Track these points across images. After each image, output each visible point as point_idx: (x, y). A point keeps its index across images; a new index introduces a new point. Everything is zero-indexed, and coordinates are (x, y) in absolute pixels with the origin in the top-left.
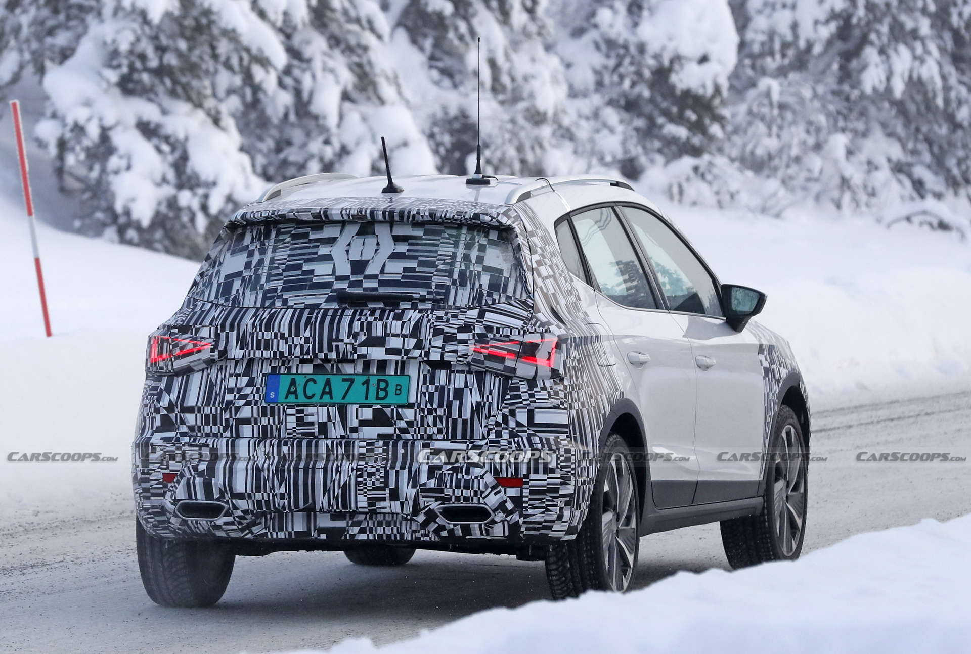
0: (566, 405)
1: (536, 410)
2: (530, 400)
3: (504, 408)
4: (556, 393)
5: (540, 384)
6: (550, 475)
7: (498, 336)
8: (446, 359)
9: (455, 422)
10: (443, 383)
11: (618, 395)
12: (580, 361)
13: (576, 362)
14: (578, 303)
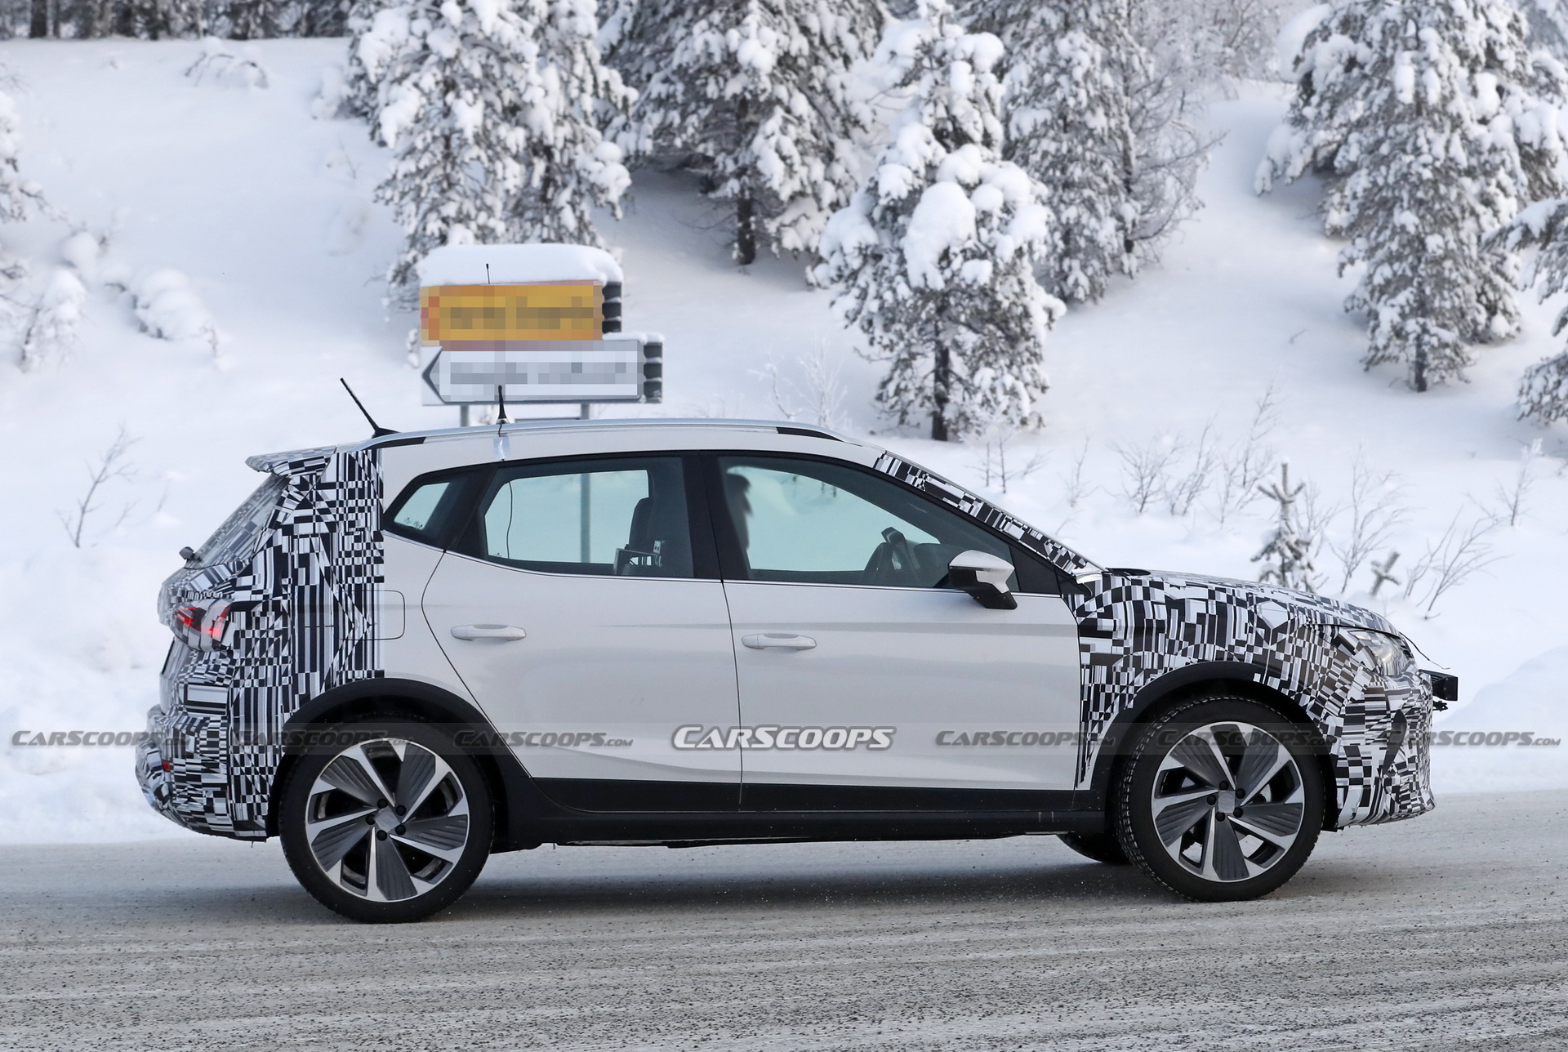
0: (226, 682)
1: (189, 686)
2: (191, 674)
4: (217, 668)
5: (206, 656)
6: (189, 760)
7: (186, 600)
11: (359, 674)
12: (284, 632)
13: (271, 634)
14: (368, 566)
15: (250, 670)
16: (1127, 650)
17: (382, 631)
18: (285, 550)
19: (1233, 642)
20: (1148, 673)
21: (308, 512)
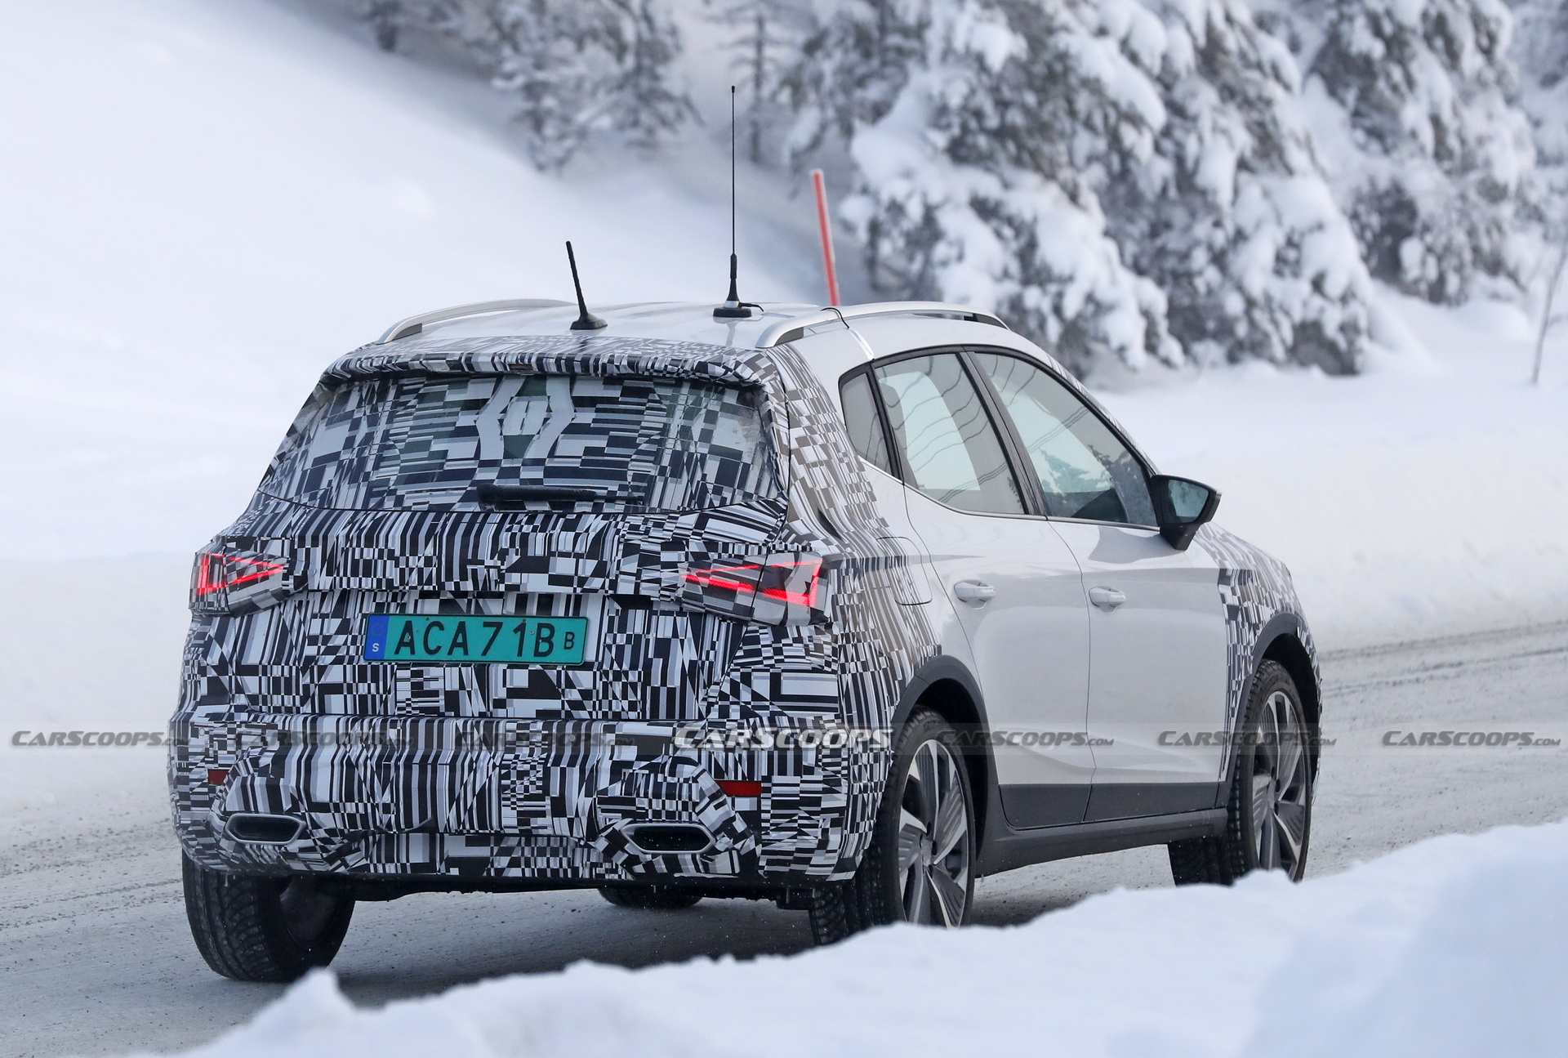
0: (835, 667)
1: (784, 675)
2: (776, 658)
3: (732, 670)
4: (819, 648)
5: (792, 631)
6: (805, 777)
7: (725, 556)
8: (643, 592)
9: (656, 691)
10: (639, 630)
12: (863, 596)
13: (856, 599)
15: (851, 650)
18: (809, 484)
21: (801, 432)
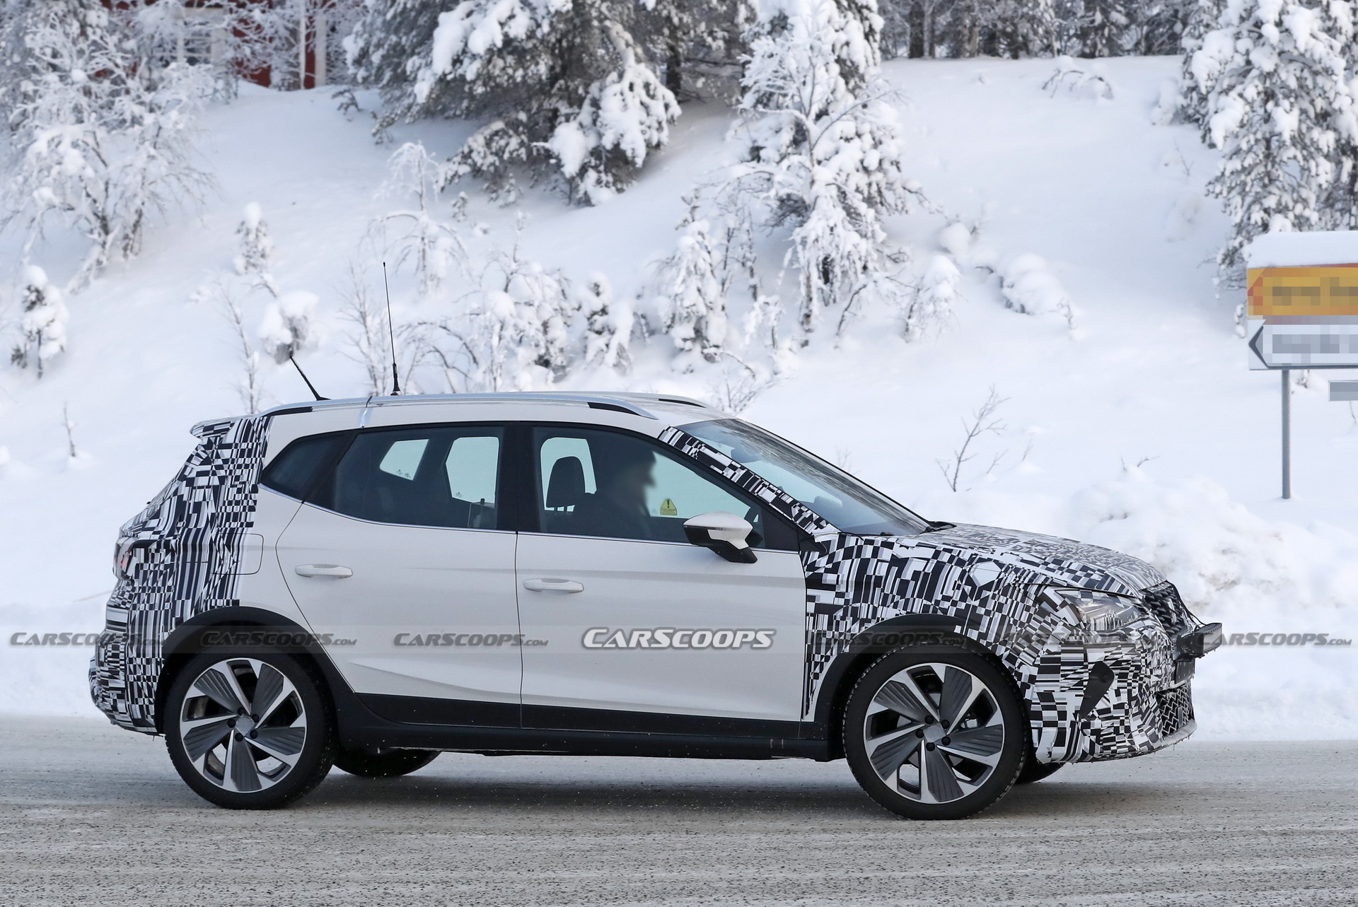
4: (123, 594)
11: (221, 603)
12: (171, 566)
13: (162, 567)
14: (244, 514)
16: (847, 602)
17: (243, 568)
18: (185, 499)
19: (940, 597)
20: (863, 622)
21: (207, 468)
